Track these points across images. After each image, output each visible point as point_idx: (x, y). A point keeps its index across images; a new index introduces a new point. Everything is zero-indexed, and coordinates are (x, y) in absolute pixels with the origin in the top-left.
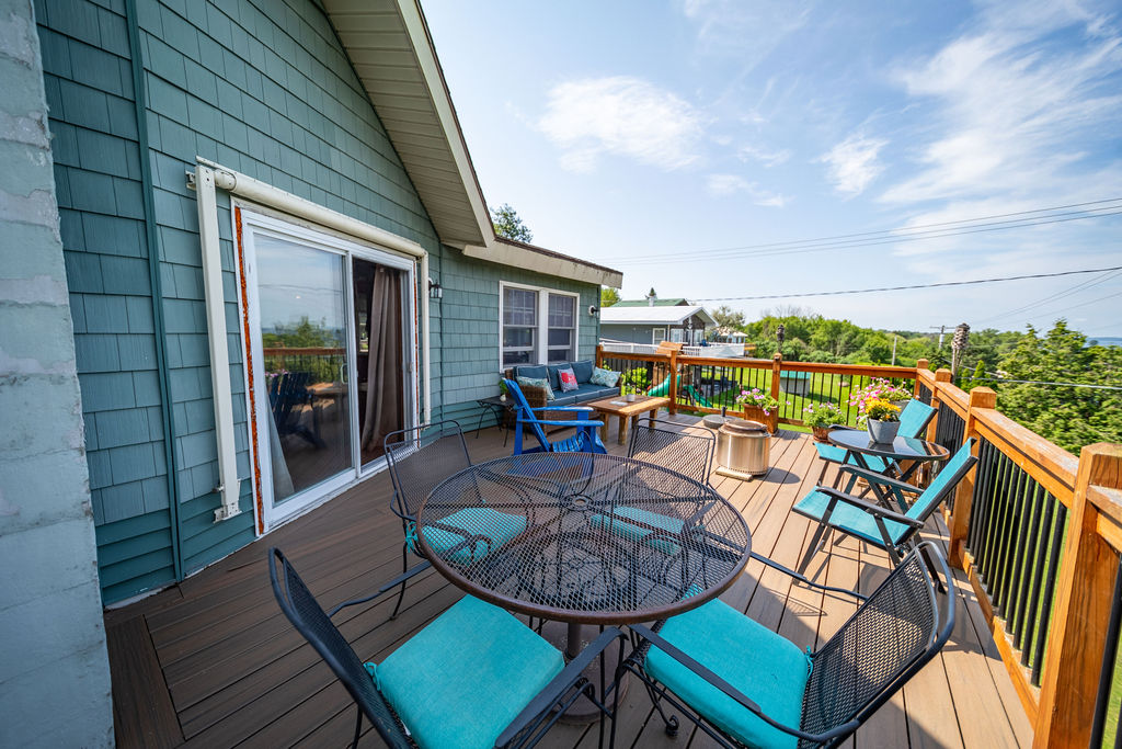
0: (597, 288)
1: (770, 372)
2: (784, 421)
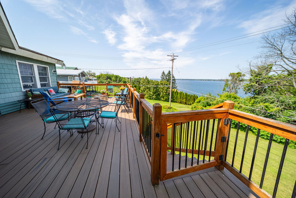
0: (54, 65)
1: (106, 86)
2: (109, 95)
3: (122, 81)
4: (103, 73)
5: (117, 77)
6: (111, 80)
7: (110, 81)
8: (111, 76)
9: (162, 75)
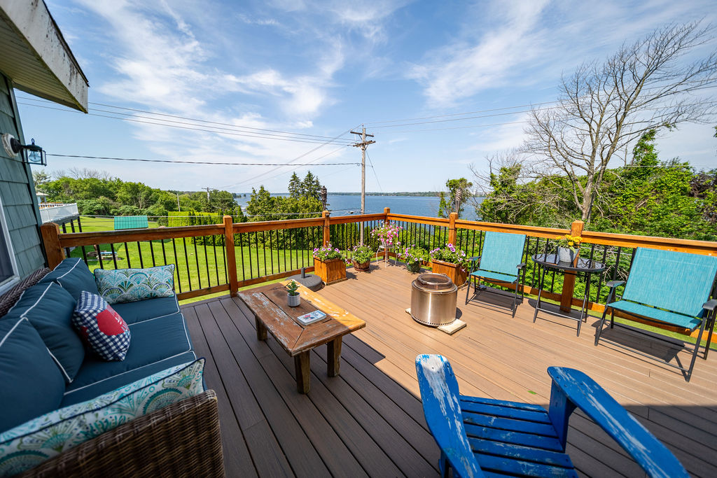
3: (159, 201)
4: (68, 175)
5: (135, 189)
6: (114, 199)
7: (111, 201)
8: (111, 186)
9: (293, 184)
